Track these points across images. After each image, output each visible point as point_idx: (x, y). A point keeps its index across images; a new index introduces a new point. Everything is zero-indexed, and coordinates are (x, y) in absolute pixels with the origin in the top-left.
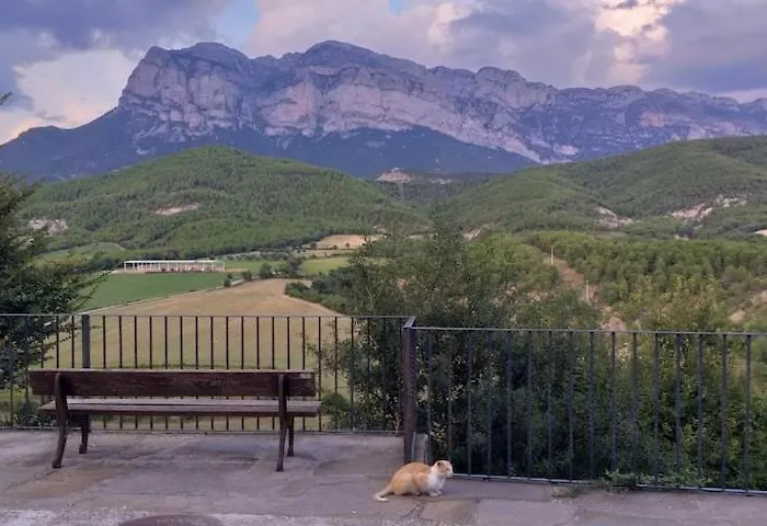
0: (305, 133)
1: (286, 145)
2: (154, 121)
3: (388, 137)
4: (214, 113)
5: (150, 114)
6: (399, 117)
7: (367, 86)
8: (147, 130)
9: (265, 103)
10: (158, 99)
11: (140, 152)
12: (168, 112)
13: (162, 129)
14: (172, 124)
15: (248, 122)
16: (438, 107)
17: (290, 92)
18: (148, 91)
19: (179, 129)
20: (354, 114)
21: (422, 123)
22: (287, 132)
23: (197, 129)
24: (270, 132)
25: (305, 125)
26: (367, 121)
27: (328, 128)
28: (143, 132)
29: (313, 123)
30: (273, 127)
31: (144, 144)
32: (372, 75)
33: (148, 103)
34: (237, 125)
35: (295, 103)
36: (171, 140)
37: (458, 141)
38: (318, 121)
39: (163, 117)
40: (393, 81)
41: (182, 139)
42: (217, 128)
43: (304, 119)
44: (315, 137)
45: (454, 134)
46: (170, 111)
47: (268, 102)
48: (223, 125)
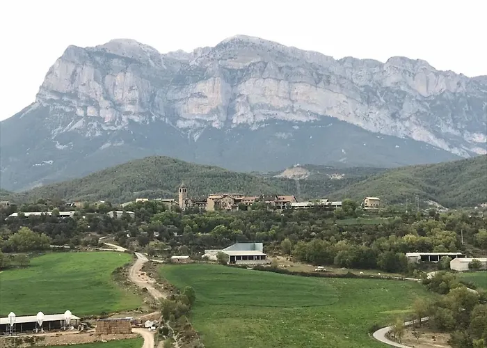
0: (214, 125)
1: (196, 137)
2: (72, 116)
3: (297, 127)
4: (128, 108)
5: (68, 110)
6: (307, 108)
7: (275, 79)
8: (65, 125)
9: (176, 97)
10: (74, 95)
11: (60, 147)
12: (85, 108)
13: (79, 124)
14: (88, 119)
15: (161, 116)
16: (345, 99)
17: (201, 87)
18: (65, 87)
19: (95, 124)
20: (262, 106)
21: (330, 114)
22: (198, 125)
23: (112, 123)
24: (181, 124)
25: (215, 117)
26: (275, 112)
27: (236, 120)
28: (60, 128)
29: (223, 117)
30: (185, 120)
31: (62, 138)
32: (280, 68)
33: (65, 99)
34: (150, 118)
35: (206, 97)
36: (88, 134)
37: (366, 131)
38: (228, 114)
39: (80, 112)
40: (301, 74)
41: (98, 134)
42: (131, 122)
43: (214, 111)
44: (224, 129)
45: (361, 124)
46: (86, 107)
47: (179, 95)
48: (137, 119)
